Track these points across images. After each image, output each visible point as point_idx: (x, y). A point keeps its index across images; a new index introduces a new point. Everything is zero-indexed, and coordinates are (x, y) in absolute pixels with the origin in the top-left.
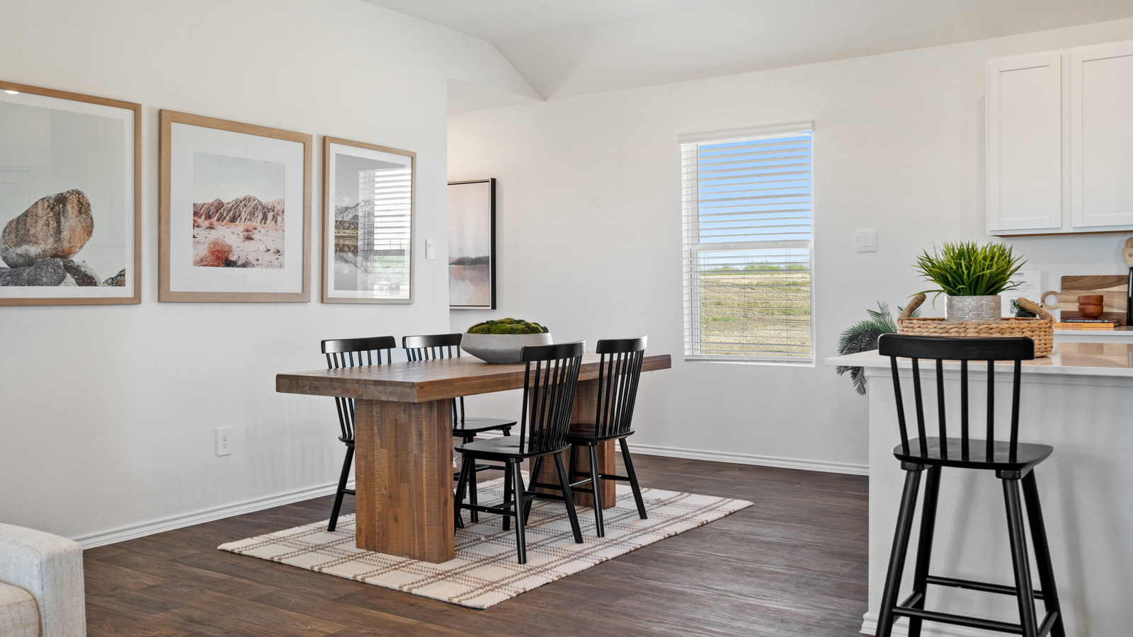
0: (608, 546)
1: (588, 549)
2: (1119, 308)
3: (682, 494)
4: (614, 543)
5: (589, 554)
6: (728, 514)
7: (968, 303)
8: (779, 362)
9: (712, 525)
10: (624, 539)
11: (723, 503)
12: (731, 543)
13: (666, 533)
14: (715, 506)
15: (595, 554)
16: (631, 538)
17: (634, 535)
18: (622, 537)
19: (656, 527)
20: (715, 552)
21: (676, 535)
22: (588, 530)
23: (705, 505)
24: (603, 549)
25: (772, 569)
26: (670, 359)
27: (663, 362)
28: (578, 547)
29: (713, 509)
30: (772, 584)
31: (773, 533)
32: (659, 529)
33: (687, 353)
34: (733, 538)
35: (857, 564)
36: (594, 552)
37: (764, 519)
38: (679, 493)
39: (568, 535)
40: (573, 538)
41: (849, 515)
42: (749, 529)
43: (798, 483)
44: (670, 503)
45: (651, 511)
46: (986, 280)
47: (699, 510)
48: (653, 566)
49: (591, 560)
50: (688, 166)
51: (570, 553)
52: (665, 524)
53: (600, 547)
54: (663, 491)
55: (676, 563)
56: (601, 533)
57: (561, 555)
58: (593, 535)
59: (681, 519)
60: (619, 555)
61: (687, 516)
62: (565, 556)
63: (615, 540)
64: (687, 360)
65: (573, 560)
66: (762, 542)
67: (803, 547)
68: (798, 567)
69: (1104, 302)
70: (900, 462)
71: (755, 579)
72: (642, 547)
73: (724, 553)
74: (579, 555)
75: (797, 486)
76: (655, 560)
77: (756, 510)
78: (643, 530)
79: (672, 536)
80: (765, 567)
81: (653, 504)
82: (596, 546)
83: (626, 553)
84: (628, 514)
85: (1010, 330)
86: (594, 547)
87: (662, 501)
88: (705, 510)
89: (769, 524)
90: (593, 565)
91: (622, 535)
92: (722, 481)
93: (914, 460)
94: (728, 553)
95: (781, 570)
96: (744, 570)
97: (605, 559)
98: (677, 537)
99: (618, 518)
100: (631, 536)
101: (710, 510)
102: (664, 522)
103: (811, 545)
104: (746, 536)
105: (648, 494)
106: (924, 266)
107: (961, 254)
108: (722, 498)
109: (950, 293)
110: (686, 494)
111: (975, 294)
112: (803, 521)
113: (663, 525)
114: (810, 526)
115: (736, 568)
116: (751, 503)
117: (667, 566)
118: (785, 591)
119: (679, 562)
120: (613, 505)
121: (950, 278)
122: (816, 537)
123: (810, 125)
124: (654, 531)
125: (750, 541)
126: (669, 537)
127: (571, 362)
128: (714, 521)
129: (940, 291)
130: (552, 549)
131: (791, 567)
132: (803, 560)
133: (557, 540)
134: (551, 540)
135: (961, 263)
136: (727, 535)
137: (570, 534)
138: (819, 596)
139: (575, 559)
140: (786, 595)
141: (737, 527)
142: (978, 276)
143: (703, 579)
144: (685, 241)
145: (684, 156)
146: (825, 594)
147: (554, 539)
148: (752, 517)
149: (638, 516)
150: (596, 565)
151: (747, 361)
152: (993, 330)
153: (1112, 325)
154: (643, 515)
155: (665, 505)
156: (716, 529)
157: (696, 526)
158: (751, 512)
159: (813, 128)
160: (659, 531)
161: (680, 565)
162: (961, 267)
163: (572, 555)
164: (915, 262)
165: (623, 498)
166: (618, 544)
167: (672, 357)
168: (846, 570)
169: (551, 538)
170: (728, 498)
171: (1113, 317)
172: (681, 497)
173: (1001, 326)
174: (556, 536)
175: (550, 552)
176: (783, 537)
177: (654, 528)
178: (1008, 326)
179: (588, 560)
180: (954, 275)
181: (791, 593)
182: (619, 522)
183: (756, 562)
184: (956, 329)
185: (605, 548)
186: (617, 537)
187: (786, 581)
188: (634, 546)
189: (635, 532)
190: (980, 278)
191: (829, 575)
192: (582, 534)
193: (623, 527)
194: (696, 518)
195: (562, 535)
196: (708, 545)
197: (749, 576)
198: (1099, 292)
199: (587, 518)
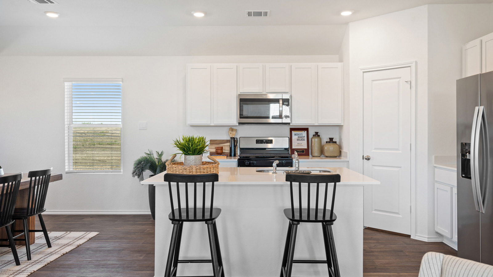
0: (34, 265)
1: (23, 268)
2: (227, 151)
3: (66, 233)
4: (37, 262)
5: (24, 270)
6: (89, 239)
7: (192, 158)
8: (108, 172)
9: (83, 246)
10: (41, 259)
11: (86, 234)
12: (92, 253)
13: (62, 253)
14: (83, 236)
15: (28, 270)
16: (45, 258)
17: (46, 256)
18: (40, 258)
19: (57, 251)
20: (85, 259)
21: (67, 253)
22: (22, 257)
23: (79, 236)
24: (31, 266)
25: (112, 263)
26: (62, 176)
27: (59, 177)
28: (18, 268)
29: (82, 238)
30: (113, 270)
31: (109, 245)
32: (58, 252)
33: (66, 170)
34: (93, 251)
35: (145, 254)
36: (27, 269)
37: (105, 240)
38: (65, 232)
39: (11, 262)
40: (15, 263)
41: (139, 233)
42: (99, 245)
43: (116, 221)
44: (62, 237)
45: (53, 243)
46: (198, 149)
47: (75, 239)
48: (58, 271)
49: (26, 274)
50: (68, 91)
51: (14, 271)
52: (61, 249)
53: (30, 266)
54: (57, 232)
55: (68, 267)
56: (29, 258)
57: (9, 273)
58: (25, 260)
59: (68, 245)
60: (40, 268)
61: (71, 243)
62: (11, 273)
63: (37, 261)
64: (66, 173)
65: (16, 275)
66: (106, 250)
67: (123, 250)
68: (122, 260)
69: (223, 149)
70: (171, 221)
71: (105, 269)
72: (51, 262)
73: (89, 259)
74: (19, 272)
75: (116, 222)
76: (58, 268)
77: (101, 236)
78: (50, 253)
79: (65, 254)
80: (109, 262)
81: (53, 239)
82: (28, 265)
83: (44, 266)
84: (42, 246)
85: (207, 168)
86: (26, 266)
87: (58, 237)
88: (78, 239)
89: (107, 242)
90: (27, 276)
91: (40, 257)
92: (84, 224)
93: (177, 220)
94: (91, 258)
95: (116, 263)
96: (100, 265)
97: (33, 272)
98: (67, 254)
99: (37, 249)
100: (45, 257)
101: (81, 239)
102: (60, 248)
103: (126, 249)
104: (98, 249)
105: (51, 235)
106: (176, 144)
107: (189, 140)
108: (85, 232)
109: (185, 154)
110: (69, 232)
111: (194, 155)
112: (121, 238)
113: (60, 249)
114: (124, 240)
115: (96, 265)
116: (98, 233)
117: (64, 269)
118: (118, 272)
119: (70, 267)
120: (34, 243)
121: (186, 149)
122: (127, 244)
123: (121, 80)
124: (56, 253)
125: (100, 251)
126: (63, 255)
127: (15, 183)
128: (83, 243)
129: (183, 154)
130: (4, 271)
131: (119, 260)
132: (124, 256)
133: (6, 266)
134: (3, 266)
135: (189, 144)
136: (90, 249)
137: (13, 261)
138: (133, 272)
139: (17, 274)
140: (119, 274)
141: (94, 245)
142: (195, 149)
143: (82, 273)
144: (66, 123)
145: (66, 87)
146: (135, 270)
147: (4, 265)
148: (100, 239)
149: (47, 246)
150: (29, 275)
151: (94, 172)
152: (201, 169)
153: (226, 157)
154: (49, 246)
155: (59, 239)
156: (84, 247)
157: (75, 247)
158: (99, 237)
159: (122, 81)
160: (58, 253)
161: (70, 268)
162: (189, 145)
163: (15, 272)
164: (173, 143)
165: (39, 238)
166: (39, 262)
167: (63, 175)
168: (141, 258)
169: (3, 265)
170: (88, 231)
171: (225, 154)
172: (66, 234)
173: (204, 167)
174: (5, 264)
175: (3, 273)
176: (114, 247)
177: (56, 251)
178: (206, 167)
179: (24, 273)
180: (187, 148)
181: (121, 272)
182: (38, 251)
183: (104, 260)
184: (189, 169)
185: (32, 265)
186: (38, 259)
187: (118, 267)
188: (47, 262)
189: (47, 255)
190: (196, 149)
191: (135, 261)
192: (19, 260)
193: (40, 253)
194: (74, 243)
195: (9, 263)
196: (82, 256)
197: (102, 268)
198: (221, 145)
199: (21, 251)
